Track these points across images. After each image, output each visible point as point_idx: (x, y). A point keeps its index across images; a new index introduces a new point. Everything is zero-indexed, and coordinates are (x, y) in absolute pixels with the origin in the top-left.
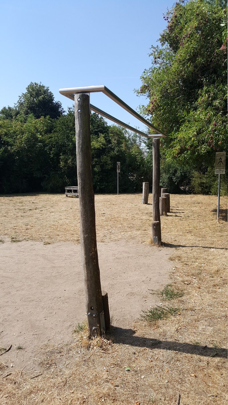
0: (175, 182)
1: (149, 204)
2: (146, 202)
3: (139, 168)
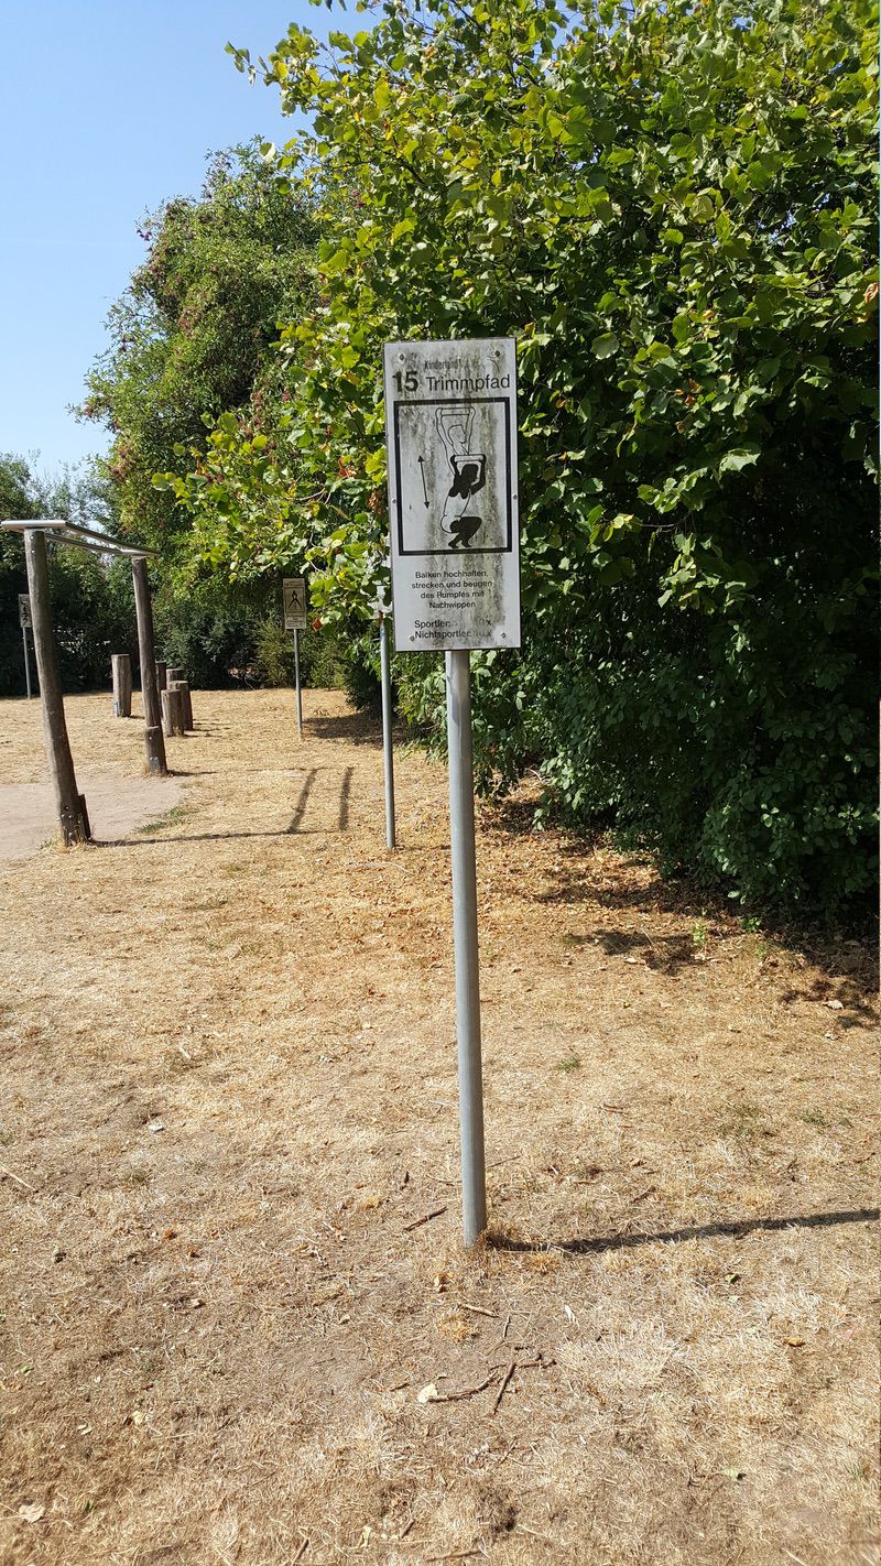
0: (211, 654)
1: (133, 717)
2: (126, 711)
3: (92, 610)
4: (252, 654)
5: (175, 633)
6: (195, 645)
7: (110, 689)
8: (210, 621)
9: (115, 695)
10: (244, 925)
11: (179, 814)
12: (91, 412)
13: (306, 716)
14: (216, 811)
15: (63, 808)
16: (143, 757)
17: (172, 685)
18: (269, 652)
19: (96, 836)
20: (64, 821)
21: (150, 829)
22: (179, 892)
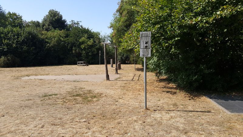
0: (124, 59)
1: (113, 67)
4: (129, 59)
5: (119, 56)
6: (121, 58)
7: (110, 64)
8: (124, 55)
9: (111, 65)
10: (126, 88)
11: (119, 78)
12: (110, 27)
13: (136, 68)
14: (124, 78)
15: (107, 76)
16: (115, 72)
17: (118, 63)
18: (131, 59)
19: (110, 80)
20: (107, 78)
21: (116, 79)
22: (119, 85)
